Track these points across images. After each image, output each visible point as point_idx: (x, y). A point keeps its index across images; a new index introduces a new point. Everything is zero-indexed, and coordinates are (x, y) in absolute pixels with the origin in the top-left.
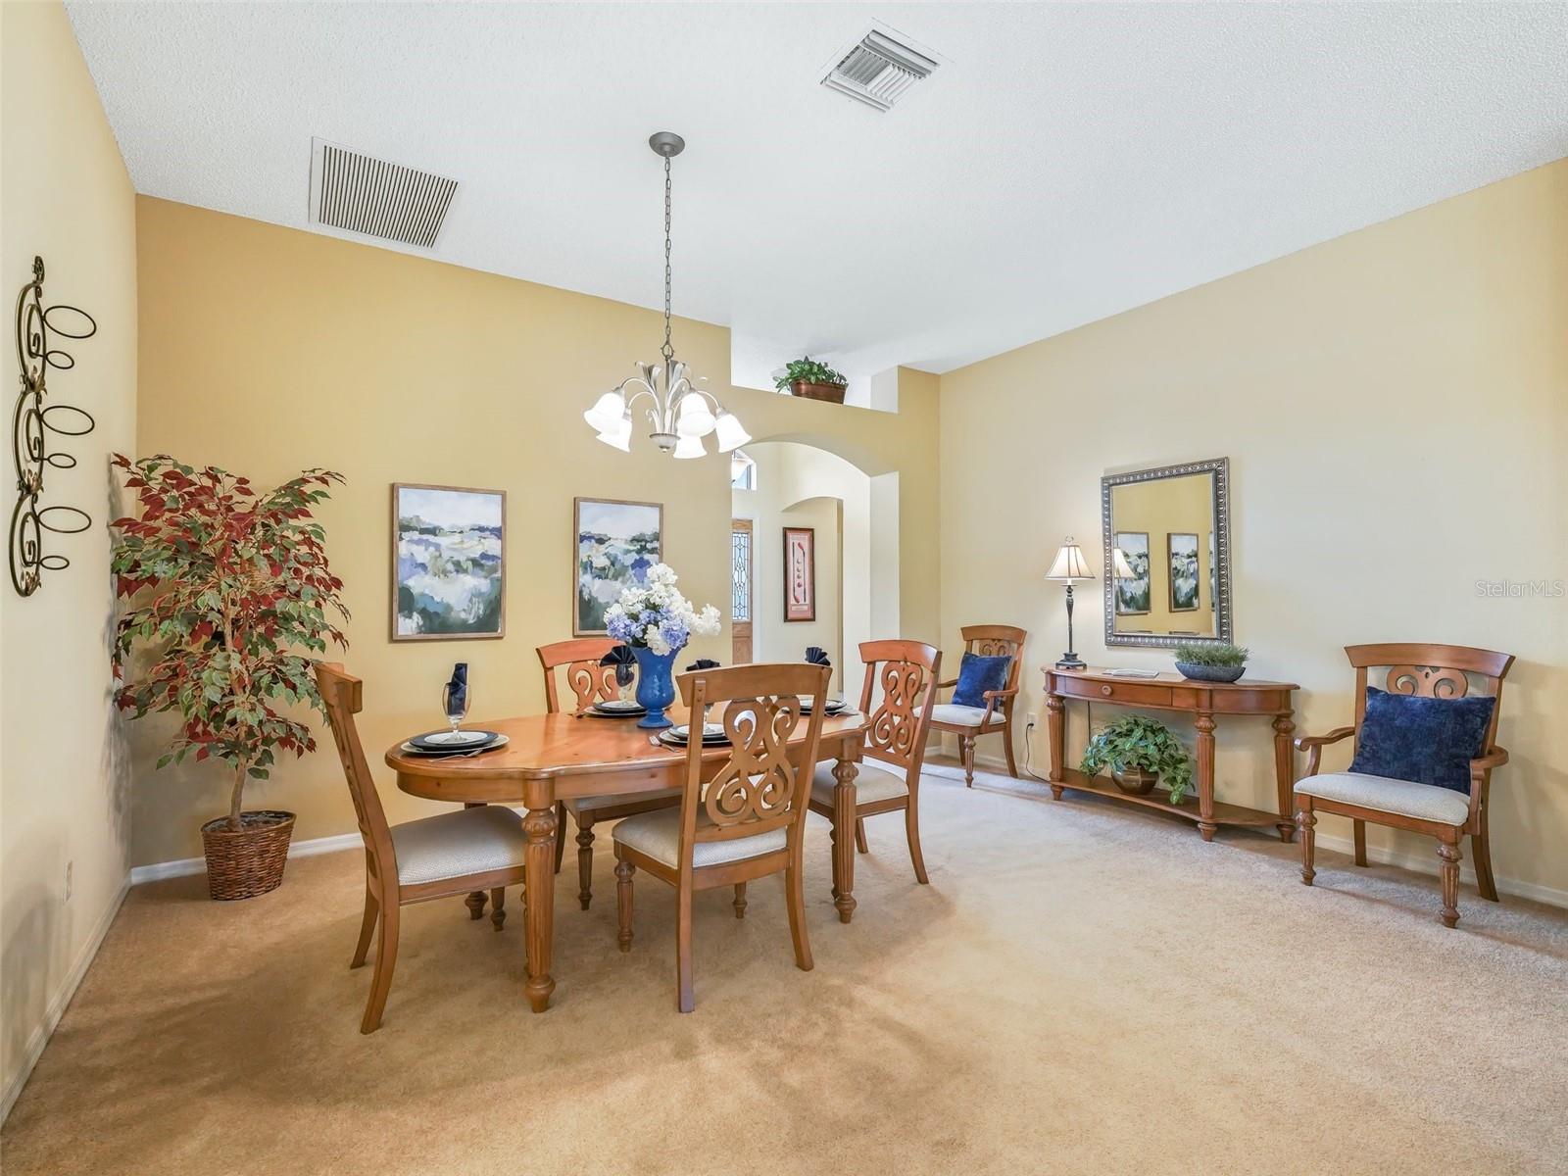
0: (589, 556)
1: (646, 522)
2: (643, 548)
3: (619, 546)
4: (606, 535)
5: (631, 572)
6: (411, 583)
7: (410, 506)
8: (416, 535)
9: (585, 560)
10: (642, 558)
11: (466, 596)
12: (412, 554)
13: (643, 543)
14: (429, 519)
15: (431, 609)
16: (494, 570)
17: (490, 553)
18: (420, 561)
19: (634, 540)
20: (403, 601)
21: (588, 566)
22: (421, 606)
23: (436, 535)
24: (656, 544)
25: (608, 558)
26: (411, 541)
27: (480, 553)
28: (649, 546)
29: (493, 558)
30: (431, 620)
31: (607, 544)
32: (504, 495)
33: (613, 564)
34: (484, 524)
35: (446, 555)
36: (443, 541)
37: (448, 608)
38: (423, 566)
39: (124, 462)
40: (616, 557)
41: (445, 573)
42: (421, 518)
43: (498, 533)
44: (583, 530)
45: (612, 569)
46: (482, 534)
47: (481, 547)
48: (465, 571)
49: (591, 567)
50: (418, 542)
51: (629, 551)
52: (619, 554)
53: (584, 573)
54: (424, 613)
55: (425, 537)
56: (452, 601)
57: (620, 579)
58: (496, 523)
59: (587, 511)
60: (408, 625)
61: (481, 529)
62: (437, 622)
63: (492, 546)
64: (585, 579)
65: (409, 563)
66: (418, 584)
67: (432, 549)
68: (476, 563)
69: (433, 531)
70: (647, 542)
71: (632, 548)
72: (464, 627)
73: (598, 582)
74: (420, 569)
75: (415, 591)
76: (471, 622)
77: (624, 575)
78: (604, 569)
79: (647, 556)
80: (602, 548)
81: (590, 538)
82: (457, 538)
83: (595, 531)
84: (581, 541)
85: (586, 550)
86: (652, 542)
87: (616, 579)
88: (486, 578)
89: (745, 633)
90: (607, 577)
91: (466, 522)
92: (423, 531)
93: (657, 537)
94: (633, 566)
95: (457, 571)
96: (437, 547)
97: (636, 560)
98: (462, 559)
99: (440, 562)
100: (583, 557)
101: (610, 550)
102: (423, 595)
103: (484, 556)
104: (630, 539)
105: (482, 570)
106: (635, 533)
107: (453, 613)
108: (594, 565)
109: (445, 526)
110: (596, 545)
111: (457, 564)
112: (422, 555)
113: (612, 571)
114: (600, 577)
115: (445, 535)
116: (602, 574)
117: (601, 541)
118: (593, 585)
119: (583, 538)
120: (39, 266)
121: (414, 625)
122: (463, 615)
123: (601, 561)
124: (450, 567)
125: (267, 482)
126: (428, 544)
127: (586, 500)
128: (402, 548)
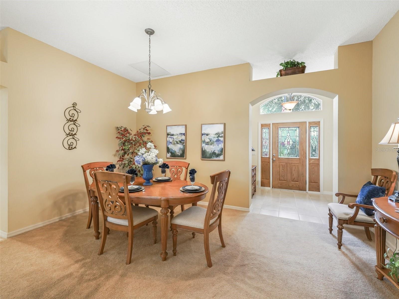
0: (204, 139)
1: (219, 128)
2: (219, 136)
3: (213, 136)
4: (209, 133)
5: (215, 143)
6: (169, 146)
7: (170, 130)
8: (170, 136)
9: (203, 140)
10: (218, 139)
11: (178, 149)
12: (169, 140)
13: (219, 135)
14: (172, 133)
15: (173, 152)
16: (183, 143)
17: (183, 139)
18: (171, 141)
19: (216, 134)
20: (168, 150)
21: (204, 142)
22: (170, 151)
23: (173, 136)
24: (222, 135)
25: (209, 139)
26: (169, 137)
27: (181, 139)
28: (220, 135)
29: (183, 140)
30: (172, 155)
31: (209, 136)
32: (186, 126)
33: (210, 141)
34: (182, 133)
35: (175, 140)
36: (174, 137)
37: (175, 152)
40: (211, 139)
41: (175, 144)
42: (171, 132)
43: (184, 134)
44: (203, 132)
45: (210, 142)
46: (181, 135)
47: (181, 138)
48: (178, 144)
49: (205, 142)
51: (215, 137)
52: (212, 138)
53: (203, 143)
54: (171, 152)
55: (171, 136)
56: (176, 150)
57: (212, 145)
58: (184, 132)
59: (204, 127)
61: (181, 134)
62: (173, 155)
63: (183, 137)
64: (204, 145)
65: (169, 142)
66: (170, 146)
67: (172, 139)
68: (180, 142)
69: (173, 135)
70: (220, 134)
71: (216, 136)
72: (178, 156)
73: (207, 146)
74: (170, 143)
75: (170, 148)
76: (179, 155)
77: (213, 144)
78: (208, 142)
79: (220, 138)
80: (208, 137)
81: (204, 134)
82: (177, 136)
83: (206, 132)
84: (202, 135)
85: (204, 137)
86: (221, 134)
87: (211, 145)
88: (182, 145)
89: (317, 162)
90: (209, 145)
91: (178, 133)
92: (171, 135)
93: (223, 133)
94: (216, 141)
95: (177, 144)
96: (173, 138)
97: (217, 140)
98: (178, 141)
99: (174, 141)
100: (203, 139)
102: (171, 149)
103: (182, 140)
104: (215, 134)
105: (181, 143)
106: (216, 132)
107: (176, 153)
108: (206, 141)
109: (175, 134)
110: (206, 136)
111: (177, 142)
112: (171, 140)
113: (210, 143)
114: (207, 145)
115: (174, 136)
116: (207, 144)
117: (207, 135)
118: (205, 147)
119: (203, 135)
120: (75, 104)
121: (170, 155)
122: (178, 153)
123: (207, 140)
124: (176, 143)
127: (203, 124)
128: (168, 138)
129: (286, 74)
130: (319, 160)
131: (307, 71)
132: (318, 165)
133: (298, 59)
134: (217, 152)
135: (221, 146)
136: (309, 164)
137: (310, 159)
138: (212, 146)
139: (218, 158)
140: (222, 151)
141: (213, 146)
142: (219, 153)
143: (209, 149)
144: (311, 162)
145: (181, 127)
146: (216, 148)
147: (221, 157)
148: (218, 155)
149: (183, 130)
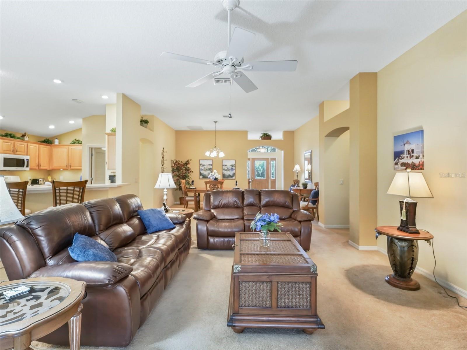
1: (233, 162)
2: (232, 167)
5: (230, 170)
7: (201, 162)
8: (202, 166)
14: (203, 164)
15: (204, 175)
19: (231, 165)
20: (201, 174)
21: (224, 169)
24: (234, 166)
28: (233, 166)
32: (212, 160)
33: (228, 169)
36: (205, 166)
37: (206, 175)
38: (203, 170)
39: (172, 160)
44: (223, 164)
50: (202, 167)
51: (230, 167)
54: (203, 176)
56: (206, 174)
58: (212, 164)
59: (224, 161)
60: (201, 177)
61: (210, 165)
63: (211, 167)
64: (224, 171)
65: (201, 169)
66: (202, 172)
68: (209, 169)
69: (204, 165)
72: (208, 178)
73: (225, 172)
79: (233, 168)
81: (224, 165)
82: (207, 166)
83: (225, 164)
85: (224, 167)
88: (210, 171)
91: (208, 164)
92: (203, 165)
93: (234, 165)
96: (204, 167)
100: (223, 168)
101: (228, 167)
102: (203, 173)
103: (210, 168)
106: (231, 164)
109: (205, 164)
112: (203, 168)
113: (228, 170)
116: (226, 170)
117: (226, 166)
119: (223, 165)
120: (163, 148)
123: (226, 169)
124: (206, 170)
125: (184, 162)
126: (203, 167)
127: (224, 160)
128: (200, 167)
129: (264, 139)
130: (275, 179)
131: (272, 139)
132: (275, 182)
133: (269, 133)
134: (231, 175)
135: (234, 171)
136: (271, 182)
137: (271, 179)
138: (228, 172)
139: (232, 178)
140: (234, 174)
141: (230, 171)
142: (233, 175)
143: (227, 173)
144: (272, 181)
145: (209, 161)
146: (231, 173)
147: (234, 178)
148: (232, 177)
149: (211, 163)
